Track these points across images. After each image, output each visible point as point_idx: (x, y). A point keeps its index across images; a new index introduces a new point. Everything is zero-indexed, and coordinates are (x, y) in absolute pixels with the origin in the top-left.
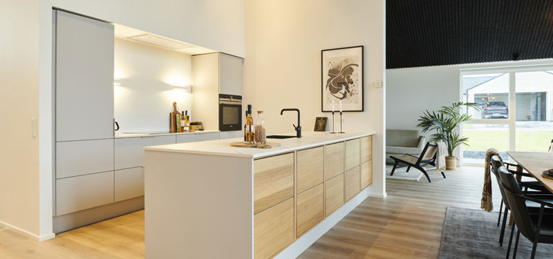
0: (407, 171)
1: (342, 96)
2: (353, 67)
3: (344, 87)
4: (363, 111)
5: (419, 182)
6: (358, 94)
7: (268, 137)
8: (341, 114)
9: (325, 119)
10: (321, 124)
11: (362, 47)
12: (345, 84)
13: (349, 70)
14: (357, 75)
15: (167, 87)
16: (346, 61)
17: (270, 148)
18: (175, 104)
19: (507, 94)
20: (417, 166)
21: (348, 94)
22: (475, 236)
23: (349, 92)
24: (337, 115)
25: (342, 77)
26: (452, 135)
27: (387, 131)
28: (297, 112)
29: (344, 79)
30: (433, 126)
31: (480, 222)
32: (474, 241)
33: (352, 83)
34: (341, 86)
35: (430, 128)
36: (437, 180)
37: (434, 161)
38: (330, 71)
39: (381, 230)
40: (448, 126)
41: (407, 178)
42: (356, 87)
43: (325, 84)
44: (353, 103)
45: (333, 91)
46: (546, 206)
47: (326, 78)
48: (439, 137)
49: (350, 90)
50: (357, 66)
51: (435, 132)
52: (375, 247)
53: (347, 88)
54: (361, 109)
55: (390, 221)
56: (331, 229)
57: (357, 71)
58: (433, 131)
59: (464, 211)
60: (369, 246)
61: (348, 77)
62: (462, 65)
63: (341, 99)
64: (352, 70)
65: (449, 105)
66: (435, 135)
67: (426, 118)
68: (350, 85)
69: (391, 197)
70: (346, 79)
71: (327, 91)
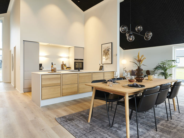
1: (106, 59)
2: (109, 49)
9: (103, 66)
10: (101, 68)
11: (112, 43)
15: (60, 57)
16: (107, 48)
18: (63, 62)
34: (106, 56)
38: (104, 51)
42: (110, 56)
44: (109, 61)
50: (110, 49)
53: (108, 56)
54: (111, 63)
57: (110, 51)
61: (108, 53)
62: (173, 45)
64: (109, 50)
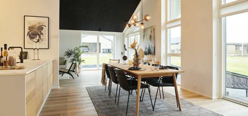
0: (62, 76)
1: (37, 41)
2: (43, 27)
3: (38, 36)
4: (48, 49)
5: (69, 80)
6: (46, 40)
7: (17, 63)
8: (38, 50)
9: (27, 52)
10: (23, 55)
11: (48, 18)
12: (38, 35)
13: (41, 28)
14: (45, 31)
16: (39, 23)
17: (24, 69)
19: (96, 43)
20: (68, 73)
21: (40, 40)
22: (101, 95)
23: (41, 39)
24: (36, 50)
25: (37, 31)
26: (79, 59)
27: (59, 58)
28: (20, 49)
29: (38, 32)
30: (72, 56)
31: (100, 90)
32: (101, 97)
33: (43, 34)
34: (36, 36)
35: (71, 56)
36: (76, 78)
37: (74, 70)
38: (29, 27)
39: (67, 102)
40: (77, 56)
41: (64, 79)
42: (45, 37)
43: (26, 34)
44: (44, 44)
45: (31, 38)
46: (132, 79)
47: (27, 31)
48: (74, 60)
49: (41, 38)
50: (46, 26)
51: (73, 58)
52: (69, 109)
53: (40, 37)
54: (48, 48)
55: (68, 98)
56: (43, 108)
57: (45, 30)
58: (72, 57)
59: (93, 88)
60: (66, 110)
61: (40, 32)
62: (82, 31)
63: (36, 42)
65: (78, 47)
66: (72, 59)
67: (68, 52)
68: (41, 36)
69: (61, 88)
70: (39, 33)
71: (27, 38)
